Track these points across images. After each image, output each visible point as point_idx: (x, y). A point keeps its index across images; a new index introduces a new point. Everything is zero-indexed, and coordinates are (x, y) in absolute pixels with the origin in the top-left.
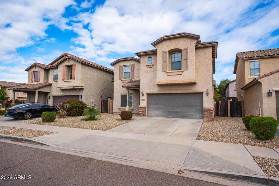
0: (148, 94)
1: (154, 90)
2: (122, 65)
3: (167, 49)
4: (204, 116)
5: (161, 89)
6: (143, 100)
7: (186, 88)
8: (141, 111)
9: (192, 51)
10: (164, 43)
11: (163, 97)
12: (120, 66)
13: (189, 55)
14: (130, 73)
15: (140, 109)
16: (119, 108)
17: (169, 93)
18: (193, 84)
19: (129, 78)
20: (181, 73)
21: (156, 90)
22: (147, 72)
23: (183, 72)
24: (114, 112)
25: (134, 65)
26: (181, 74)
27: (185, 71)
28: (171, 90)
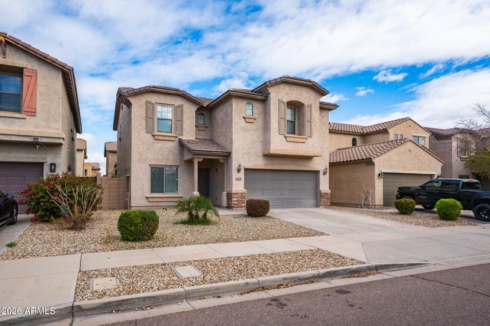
0: (246, 170)
1: (256, 163)
2: (154, 102)
3: (286, 99)
4: (321, 202)
5: (268, 162)
6: (238, 180)
7: (301, 163)
8: (236, 199)
9: (316, 110)
10: (282, 86)
11: (269, 176)
12: (148, 103)
13: (314, 115)
14: (173, 121)
15: (235, 196)
16: (148, 195)
17: (279, 169)
18: (309, 158)
19: (171, 132)
20: (304, 140)
21: (259, 163)
22: (246, 130)
23: (307, 139)
24: (132, 205)
25: (181, 106)
26: (304, 143)
27: (309, 139)
28: (282, 164)
